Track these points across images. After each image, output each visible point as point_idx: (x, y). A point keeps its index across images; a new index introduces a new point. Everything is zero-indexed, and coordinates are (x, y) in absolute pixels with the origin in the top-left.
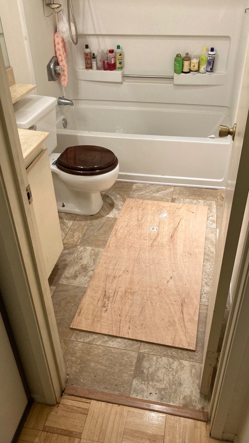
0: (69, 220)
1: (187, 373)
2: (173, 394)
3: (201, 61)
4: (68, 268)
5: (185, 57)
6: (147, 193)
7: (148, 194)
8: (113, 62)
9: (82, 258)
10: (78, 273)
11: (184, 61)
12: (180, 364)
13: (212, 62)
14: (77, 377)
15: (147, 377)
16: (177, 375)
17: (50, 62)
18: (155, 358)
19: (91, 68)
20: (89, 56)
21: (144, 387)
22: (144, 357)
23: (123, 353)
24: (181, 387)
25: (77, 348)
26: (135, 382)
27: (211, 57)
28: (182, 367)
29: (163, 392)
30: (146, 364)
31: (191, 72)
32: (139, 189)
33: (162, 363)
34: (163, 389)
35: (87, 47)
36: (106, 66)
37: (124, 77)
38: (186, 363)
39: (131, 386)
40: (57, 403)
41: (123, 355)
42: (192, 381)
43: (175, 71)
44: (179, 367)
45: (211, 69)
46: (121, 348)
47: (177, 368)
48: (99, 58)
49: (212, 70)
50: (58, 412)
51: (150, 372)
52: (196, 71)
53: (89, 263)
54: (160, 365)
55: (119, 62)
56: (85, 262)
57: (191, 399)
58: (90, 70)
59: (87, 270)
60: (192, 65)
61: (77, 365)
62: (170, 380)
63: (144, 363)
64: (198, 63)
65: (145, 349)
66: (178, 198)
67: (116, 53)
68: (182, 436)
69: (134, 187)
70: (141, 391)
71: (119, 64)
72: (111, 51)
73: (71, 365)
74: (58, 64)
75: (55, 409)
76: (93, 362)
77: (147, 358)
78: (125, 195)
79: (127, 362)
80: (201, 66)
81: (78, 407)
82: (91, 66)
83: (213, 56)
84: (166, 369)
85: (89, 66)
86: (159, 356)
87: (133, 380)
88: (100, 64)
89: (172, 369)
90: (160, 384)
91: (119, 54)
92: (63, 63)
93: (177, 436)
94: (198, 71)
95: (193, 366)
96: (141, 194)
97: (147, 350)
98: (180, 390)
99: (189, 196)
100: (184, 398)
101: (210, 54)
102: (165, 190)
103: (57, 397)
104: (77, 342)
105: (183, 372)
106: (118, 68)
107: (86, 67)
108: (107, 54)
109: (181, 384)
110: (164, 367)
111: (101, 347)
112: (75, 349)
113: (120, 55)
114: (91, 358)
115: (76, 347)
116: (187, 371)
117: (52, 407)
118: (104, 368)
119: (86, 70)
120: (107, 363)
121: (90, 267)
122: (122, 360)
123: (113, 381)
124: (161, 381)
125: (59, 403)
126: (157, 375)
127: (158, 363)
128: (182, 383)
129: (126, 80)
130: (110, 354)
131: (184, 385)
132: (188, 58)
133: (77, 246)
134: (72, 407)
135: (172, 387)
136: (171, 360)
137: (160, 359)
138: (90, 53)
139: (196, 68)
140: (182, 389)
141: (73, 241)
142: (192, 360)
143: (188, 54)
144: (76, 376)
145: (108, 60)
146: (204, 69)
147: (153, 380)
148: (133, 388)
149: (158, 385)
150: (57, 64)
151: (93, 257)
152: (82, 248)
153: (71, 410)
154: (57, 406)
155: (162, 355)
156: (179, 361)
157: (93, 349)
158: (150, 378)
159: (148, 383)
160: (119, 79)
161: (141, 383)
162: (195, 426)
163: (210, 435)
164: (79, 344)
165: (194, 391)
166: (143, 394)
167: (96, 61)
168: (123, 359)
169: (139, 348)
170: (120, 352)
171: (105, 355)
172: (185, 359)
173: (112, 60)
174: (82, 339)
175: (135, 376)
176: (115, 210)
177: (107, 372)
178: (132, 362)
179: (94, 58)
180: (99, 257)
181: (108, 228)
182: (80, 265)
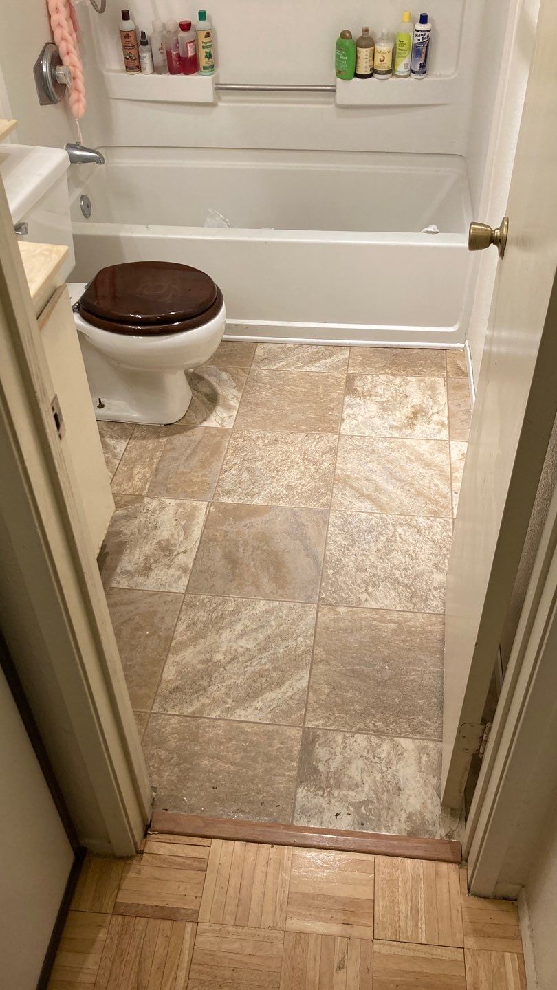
0: (117, 438)
1: (411, 764)
2: (385, 811)
3: (398, 47)
4: (128, 551)
5: (361, 38)
6: (290, 365)
7: (292, 368)
8: (190, 54)
9: (158, 525)
10: (152, 561)
11: (359, 49)
12: (395, 746)
13: (424, 50)
14: (174, 792)
15: (327, 779)
16: (390, 771)
17: (41, 57)
18: (339, 738)
19: (139, 68)
20: (132, 40)
21: (323, 802)
22: (316, 736)
23: (269, 731)
24: (401, 795)
25: (168, 728)
26: (302, 793)
27: (420, 38)
28: (399, 753)
29: (363, 810)
30: (321, 752)
31: (375, 75)
32: (270, 358)
33: (356, 747)
34: (365, 803)
35: (126, 15)
36: (176, 64)
37: (220, 89)
38: (407, 744)
39: (295, 804)
40: (137, 852)
41: (270, 736)
42: (422, 781)
43: (339, 73)
44: (392, 754)
45: (422, 66)
46: (265, 722)
47: (389, 755)
48: (156, 44)
49: (423, 69)
50: (142, 872)
51: (332, 770)
52: (387, 72)
53: (175, 536)
54: (352, 753)
55: (206, 53)
56: (164, 534)
57: (423, 819)
58: (138, 75)
59: (171, 552)
60: (378, 57)
61: (172, 767)
62: (375, 783)
63: (317, 751)
64: (391, 53)
65: (316, 720)
66: (360, 375)
67: (197, 31)
68: (412, 897)
69: (259, 352)
70: (316, 811)
71: (206, 57)
72: (186, 27)
73: (158, 768)
74: (60, 63)
75: (135, 864)
76: (207, 758)
77: (322, 740)
78: (241, 373)
79: (281, 750)
80: (398, 60)
81: (186, 857)
82: (137, 64)
83: (427, 33)
84: (366, 759)
85: (134, 65)
86: (347, 732)
87: (296, 789)
88: (160, 58)
89: (379, 758)
90: (357, 793)
91: (204, 33)
92: (72, 59)
93: (401, 899)
94: (391, 71)
95: (422, 749)
96: (277, 369)
97: (321, 722)
98: (398, 801)
99: (384, 367)
100: (409, 818)
101: (418, 31)
102: (330, 357)
103: (137, 840)
104: (167, 717)
105: (402, 763)
106: (204, 68)
107: (127, 67)
108: (176, 33)
109: (399, 789)
110: (362, 756)
111: (219, 722)
112: (163, 732)
113: (208, 35)
114: (202, 749)
115: (165, 727)
116: (412, 761)
117: (128, 862)
118: (232, 767)
119: (126, 75)
120: (238, 758)
121: (178, 546)
122: (270, 749)
123: (254, 794)
124: (358, 787)
125: (142, 852)
126: (348, 775)
127: (347, 749)
128: (402, 788)
129: (224, 98)
130: (242, 737)
131: (408, 792)
132: (367, 40)
133: (143, 498)
134: (172, 857)
135: (383, 796)
136: (374, 740)
137: (351, 740)
138: (134, 31)
139: (388, 64)
140: (403, 799)
141: (133, 487)
142: (419, 736)
143: (367, 30)
144: (173, 790)
145: (178, 48)
146: (406, 65)
147: (339, 785)
148: (298, 807)
149: (353, 796)
150: (57, 61)
151: (183, 523)
152: (154, 504)
153: (169, 863)
154: (138, 858)
155: (353, 730)
156: (391, 740)
157: (204, 729)
158: (332, 782)
159: (330, 793)
160: (209, 96)
161: (316, 795)
162: (437, 873)
163: (469, 889)
164: (172, 721)
165: (429, 802)
166: (322, 818)
167: (151, 51)
168: (271, 745)
169: (305, 719)
170: (262, 730)
171: (231, 740)
172: (403, 735)
173: (189, 48)
174: (177, 708)
175: (300, 781)
176: (222, 410)
177: (240, 777)
178: (291, 751)
179: (145, 43)
180: (196, 520)
181: (210, 454)
182: (155, 541)
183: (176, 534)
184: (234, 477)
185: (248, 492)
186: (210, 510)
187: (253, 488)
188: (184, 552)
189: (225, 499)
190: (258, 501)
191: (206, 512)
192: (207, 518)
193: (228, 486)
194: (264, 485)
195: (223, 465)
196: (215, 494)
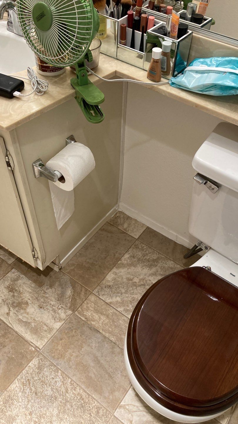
9: (42, 310)
10: (16, 294)
53: (25, 315)
56: (32, 310)
59: (14, 307)
121: (16, 312)
133: (73, 311)
141: (88, 309)
151: (33, 324)
152: (63, 316)
180: (29, 333)
181: (91, 377)
182: (29, 302)
183: (27, 316)
184: (53, 381)
185: (29, 383)
186: (32, 346)
187: (31, 389)
188: (8, 314)
189: (34, 363)
190: (15, 386)
191: (32, 343)
192: (26, 341)
193: (46, 371)
194: (29, 401)
195: (72, 380)
196: (45, 358)
